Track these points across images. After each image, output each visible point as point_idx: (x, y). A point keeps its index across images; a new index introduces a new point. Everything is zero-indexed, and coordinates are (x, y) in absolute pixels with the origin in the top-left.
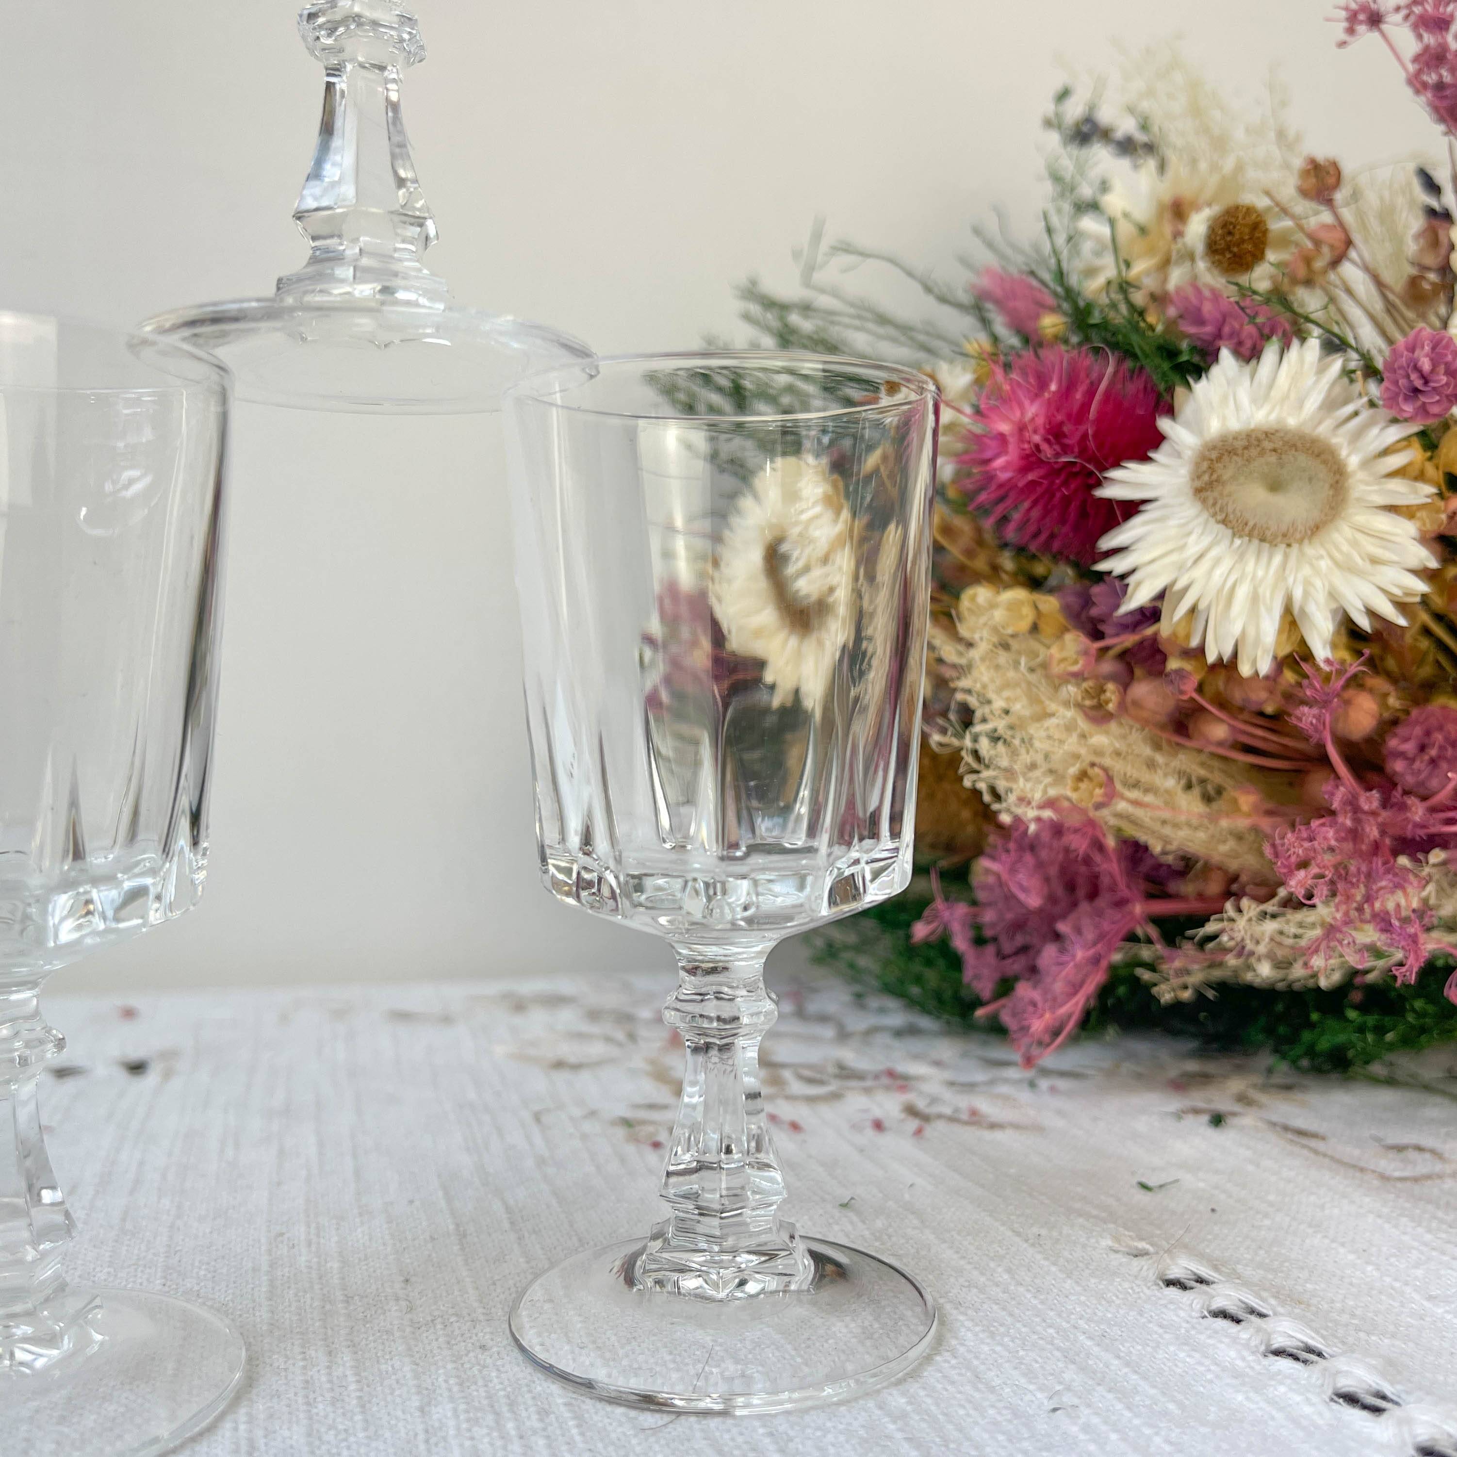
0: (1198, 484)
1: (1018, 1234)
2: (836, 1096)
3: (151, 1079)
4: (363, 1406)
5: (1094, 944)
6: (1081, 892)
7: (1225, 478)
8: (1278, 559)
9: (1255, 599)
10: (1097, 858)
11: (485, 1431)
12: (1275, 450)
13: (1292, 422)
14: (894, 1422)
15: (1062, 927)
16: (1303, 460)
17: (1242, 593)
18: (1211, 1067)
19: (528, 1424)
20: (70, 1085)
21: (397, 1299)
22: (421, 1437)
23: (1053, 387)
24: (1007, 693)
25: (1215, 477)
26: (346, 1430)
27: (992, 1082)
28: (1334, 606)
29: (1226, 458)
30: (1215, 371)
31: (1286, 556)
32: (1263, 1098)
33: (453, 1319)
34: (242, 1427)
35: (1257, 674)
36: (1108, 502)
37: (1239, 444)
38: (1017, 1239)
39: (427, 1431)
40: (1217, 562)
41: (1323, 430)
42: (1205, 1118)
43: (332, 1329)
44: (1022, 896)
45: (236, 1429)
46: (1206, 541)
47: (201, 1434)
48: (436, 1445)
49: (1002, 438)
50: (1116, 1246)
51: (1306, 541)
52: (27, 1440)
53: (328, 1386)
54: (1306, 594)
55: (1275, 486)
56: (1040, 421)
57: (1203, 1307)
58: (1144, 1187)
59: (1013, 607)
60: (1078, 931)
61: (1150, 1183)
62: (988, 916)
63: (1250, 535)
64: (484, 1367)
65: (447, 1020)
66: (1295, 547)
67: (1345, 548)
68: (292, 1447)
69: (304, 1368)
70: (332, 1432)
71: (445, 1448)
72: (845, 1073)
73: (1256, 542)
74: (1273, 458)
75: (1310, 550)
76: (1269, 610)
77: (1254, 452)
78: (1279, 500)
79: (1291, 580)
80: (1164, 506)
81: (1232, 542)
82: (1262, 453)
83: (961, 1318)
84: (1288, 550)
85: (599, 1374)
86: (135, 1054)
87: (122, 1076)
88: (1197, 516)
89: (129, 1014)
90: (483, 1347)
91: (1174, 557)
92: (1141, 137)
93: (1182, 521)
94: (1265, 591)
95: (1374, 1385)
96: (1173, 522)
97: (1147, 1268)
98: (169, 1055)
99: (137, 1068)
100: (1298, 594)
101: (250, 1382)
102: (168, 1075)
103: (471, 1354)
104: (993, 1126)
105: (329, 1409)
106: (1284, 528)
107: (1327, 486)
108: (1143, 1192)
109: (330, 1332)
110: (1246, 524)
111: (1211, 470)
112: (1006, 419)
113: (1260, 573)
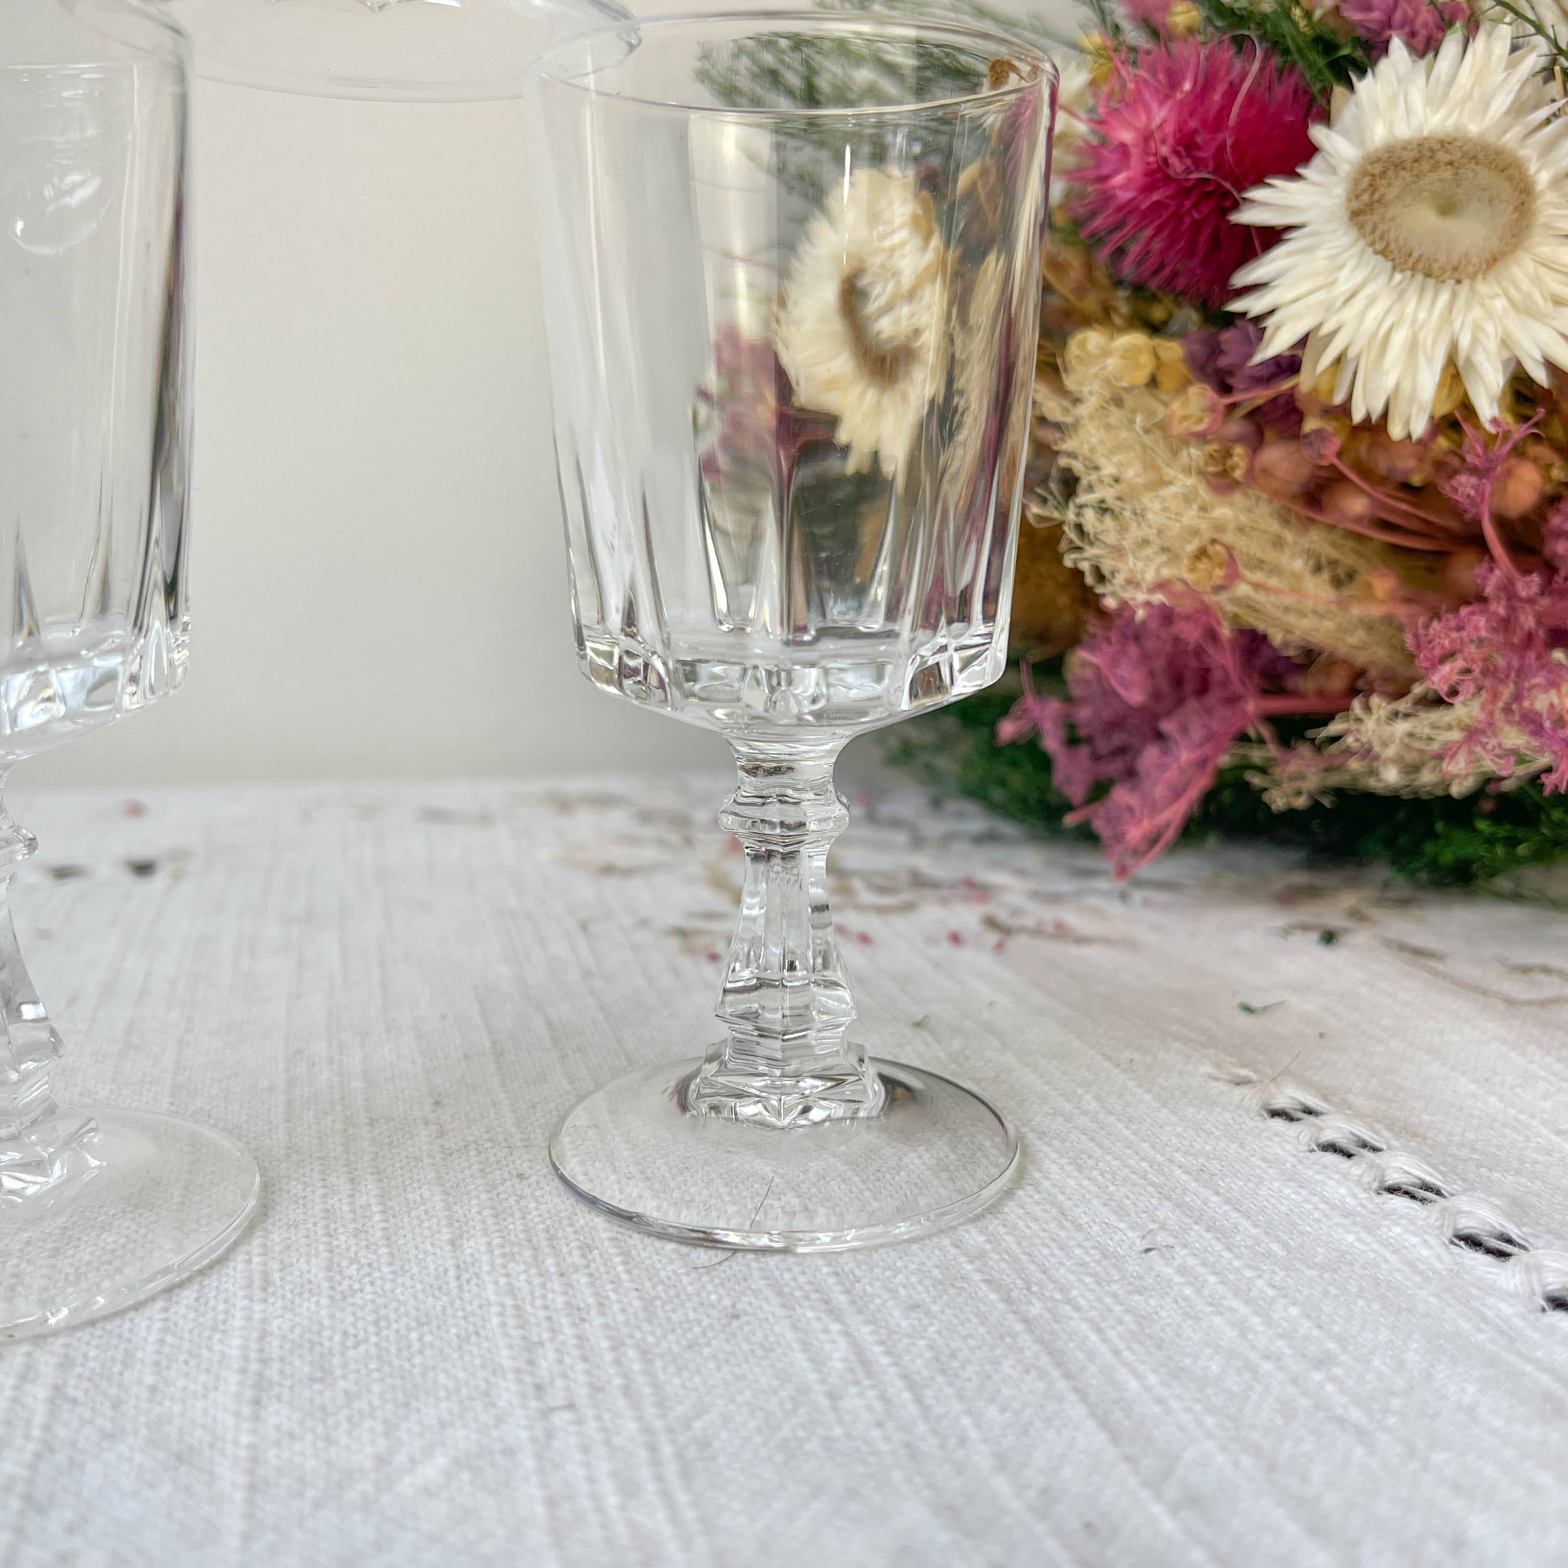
0: (1356, 205)
1: (1109, 1058)
2: (908, 907)
3: (158, 882)
4: (389, 1239)
5: (1201, 745)
6: (1190, 685)
7: (1388, 197)
8: (1444, 298)
9: (1413, 347)
10: (1210, 650)
11: (522, 1267)
12: (1450, 163)
13: (1473, 128)
14: (971, 1262)
15: (1167, 726)
16: (1485, 175)
17: (1399, 338)
18: (1321, 879)
19: (569, 1260)
20: (71, 887)
21: (427, 1123)
22: (452, 1273)
23: (1187, 86)
24: (1115, 459)
25: (1376, 196)
26: (370, 1265)
27: (1079, 894)
28: (1506, 355)
29: (1391, 173)
30: (1384, 65)
31: (1454, 295)
32: (1376, 913)
33: (488, 1145)
34: (256, 1259)
35: (1409, 437)
36: (1247, 229)
37: (1408, 155)
38: (1107, 1065)
39: (458, 1267)
40: (1372, 301)
41: (1510, 139)
42: (1314, 936)
43: (355, 1154)
44: (1122, 692)
45: (249, 1262)
46: (1360, 276)
47: (211, 1266)
48: (468, 1281)
49: (1123, 148)
50: (1216, 1073)
51: (1480, 277)
52: (14, 1276)
53: (351, 1216)
54: (1475, 340)
55: (1447, 209)
56: (1170, 128)
57: (1310, 1140)
58: (1247, 1009)
59: (1129, 354)
60: (1184, 730)
61: (1255, 1003)
62: (1084, 714)
63: (1413, 269)
64: (521, 1197)
65: (485, 819)
66: (1466, 283)
67: (1525, 285)
68: (310, 1282)
69: (325, 1196)
70: (355, 1266)
71: (477, 1285)
72: (919, 882)
73: (1419, 277)
74: (1448, 174)
75: (1483, 288)
76: (1430, 360)
77: (1425, 166)
78: (1451, 225)
79: (1457, 325)
80: (1314, 234)
81: (1391, 278)
82: (1434, 168)
83: (1045, 1149)
84: (1457, 287)
85: (648, 1207)
86: (142, 853)
87: (128, 880)
88: (1351, 246)
89: (136, 810)
90: (521, 1176)
91: (1321, 295)
93: (1334, 251)
94: (1426, 337)
95: (1499, 1227)
96: (1321, 253)
97: (1250, 1098)
98: (179, 855)
99: (143, 869)
100: (1465, 341)
101: (264, 1211)
102: (177, 877)
103: (508, 1184)
104: (1082, 940)
105: (352, 1241)
106: (1454, 261)
107: (1510, 209)
108: (1245, 1014)
109: (353, 1158)
110: (1410, 255)
111: (1373, 188)
112: (1128, 125)
113: (1422, 315)
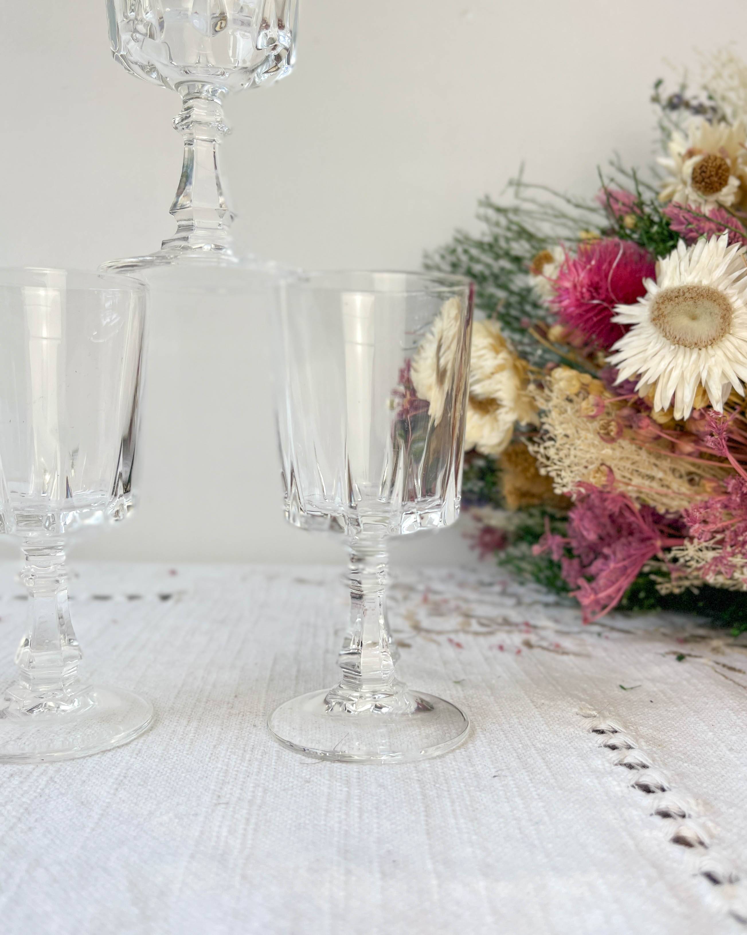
0: (653, 316)
1: (533, 702)
2: (491, 633)
3: (169, 603)
4: (192, 742)
5: (624, 560)
7: (666, 313)
8: (695, 356)
9: (682, 377)
11: (236, 757)
12: (692, 298)
13: (705, 282)
14: (417, 773)
15: (606, 551)
16: (708, 304)
17: (676, 374)
19: (256, 756)
20: (135, 603)
21: (228, 703)
22: (209, 755)
23: (593, 262)
24: (564, 426)
25: (660, 312)
26: (179, 750)
28: (726, 382)
29: (666, 302)
31: (699, 355)
33: (248, 714)
34: (140, 744)
35: (683, 418)
36: (616, 325)
37: (673, 295)
38: (531, 704)
39: (212, 754)
40: (663, 358)
41: (722, 287)
42: (674, 657)
43: (195, 712)
45: (137, 745)
46: (658, 346)
47: (123, 746)
48: (213, 760)
49: (567, 289)
50: (579, 712)
51: (709, 347)
52: (51, 740)
53: (182, 733)
54: (709, 374)
55: (694, 318)
56: (586, 281)
57: (602, 743)
58: (622, 687)
59: (569, 380)
60: (614, 553)
61: (626, 686)
62: (574, 544)
63: (678, 344)
64: (250, 733)
65: (321, 583)
66: (704, 350)
67: (732, 349)
68: (155, 753)
69: (176, 726)
71: (216, 761)
72: (506, 622)
73: (682, 347)
74: (691, 302)
75: (710, 351)
76: (689, 384)
77: (681, 299)
78: (694, 325)
79: (702, 368)
80: (641, 327)
81: (670, 348)
82: (685, 299)
83: (482, 736)
84: (700, 352)
85: (296, 741)
86: (166, 590)
87: (157, 600)
88: (654, 333)
89: (173, 573)
90: (255, 726)
91: (641, 356)
92: (707, 103)
93: (647, 336)
94: (687, 375)
95: (660, 783)
96: (643, 336)
97: (588, 724)
98: (182, 593)
99: (165, 598)
100: (704, 376)
101: (151, 729)
102: (178, 601)
103: (249, 728)
104: (565, 653)
105: (178, 742)
106: (695, 341)
107: (719, 317)
108: (621, 690)
109: (193, 713)
110: (676, 338)
111: (659, 309)
112: (569, 280)
113: (685, 364)
